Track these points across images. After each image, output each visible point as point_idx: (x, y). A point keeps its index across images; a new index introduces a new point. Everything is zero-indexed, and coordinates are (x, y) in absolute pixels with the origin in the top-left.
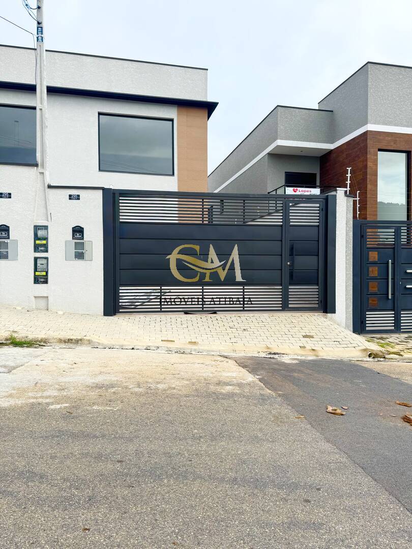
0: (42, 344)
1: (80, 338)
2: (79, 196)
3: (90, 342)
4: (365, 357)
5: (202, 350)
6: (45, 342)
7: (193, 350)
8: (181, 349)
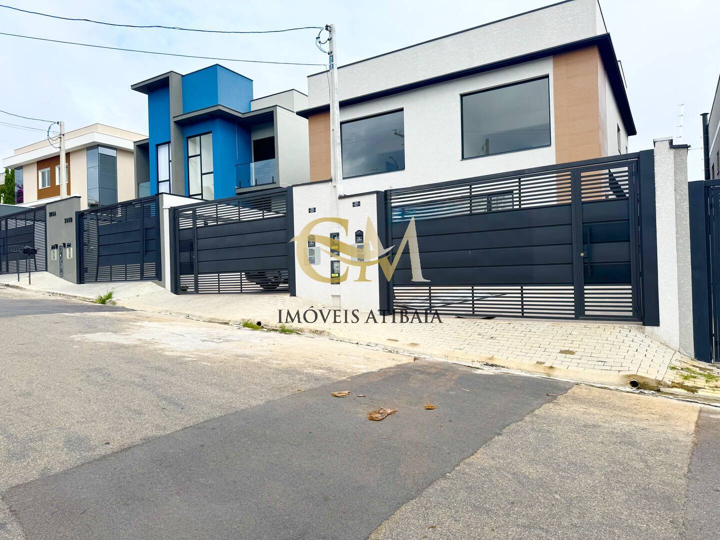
0: (300, 332)
1: (323, 330)
2: (359, 202)
3: (329, 334)
4: (622, 385)
5: (414, 351)
6: (301, 331)
7: (406, 351)
8: (395, 348)
